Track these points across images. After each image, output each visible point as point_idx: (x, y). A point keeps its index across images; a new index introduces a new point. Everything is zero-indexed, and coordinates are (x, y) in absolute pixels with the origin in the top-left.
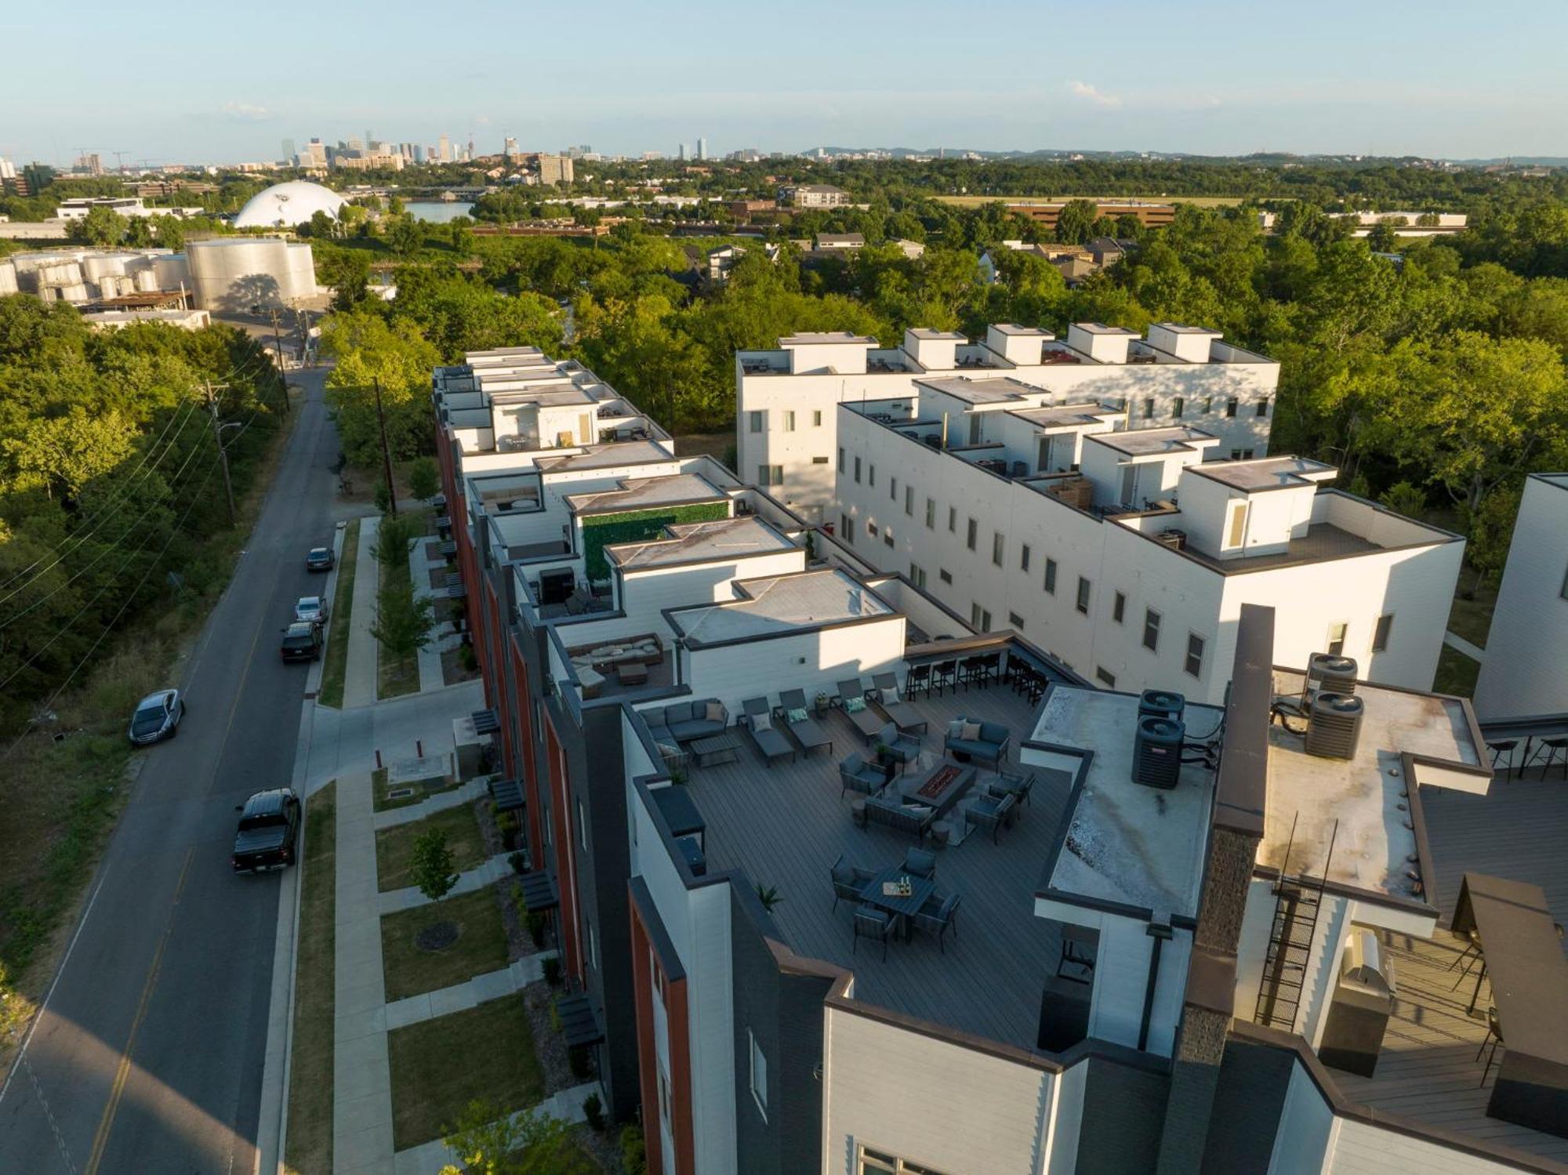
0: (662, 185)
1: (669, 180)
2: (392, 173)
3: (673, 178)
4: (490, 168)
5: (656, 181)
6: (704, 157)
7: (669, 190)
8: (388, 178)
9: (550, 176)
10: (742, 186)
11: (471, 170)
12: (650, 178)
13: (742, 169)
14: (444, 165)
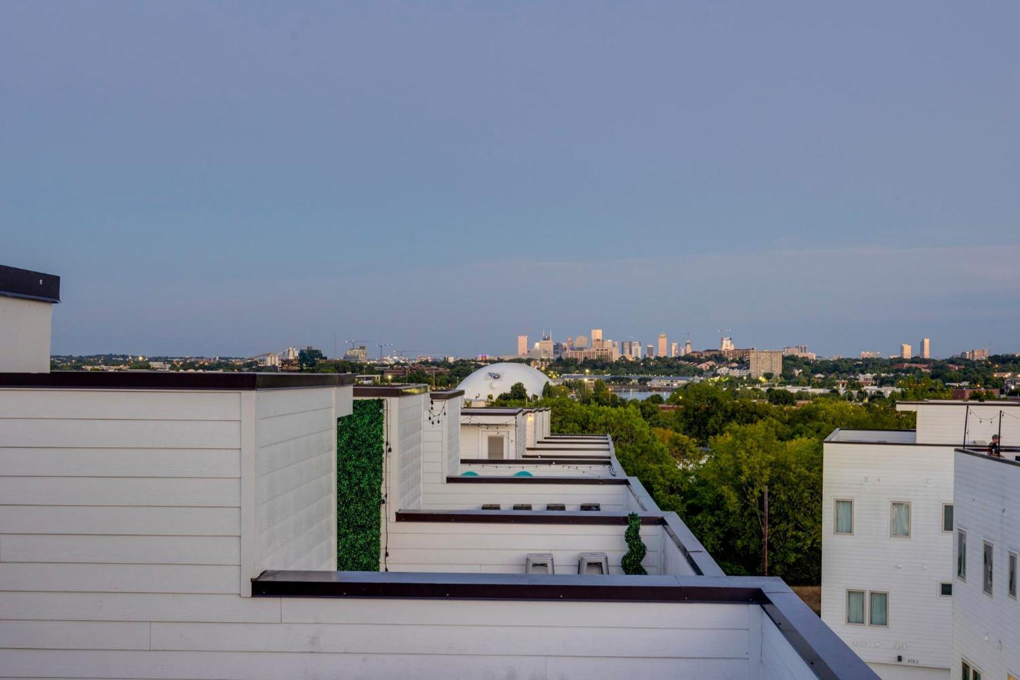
0: (875, 378)
1: (883, 375)
2: (607, 364)
3: (888, 372)
4: (700, 362)
5: (868, 375)
6: (927, 355)
7: (882, 382)
8: (603, 368)
9: (758, 369)
10: (964, 380)
11: (682, 362)
12: (863, 373)
13: (966, 365)
14: (658, 358)
